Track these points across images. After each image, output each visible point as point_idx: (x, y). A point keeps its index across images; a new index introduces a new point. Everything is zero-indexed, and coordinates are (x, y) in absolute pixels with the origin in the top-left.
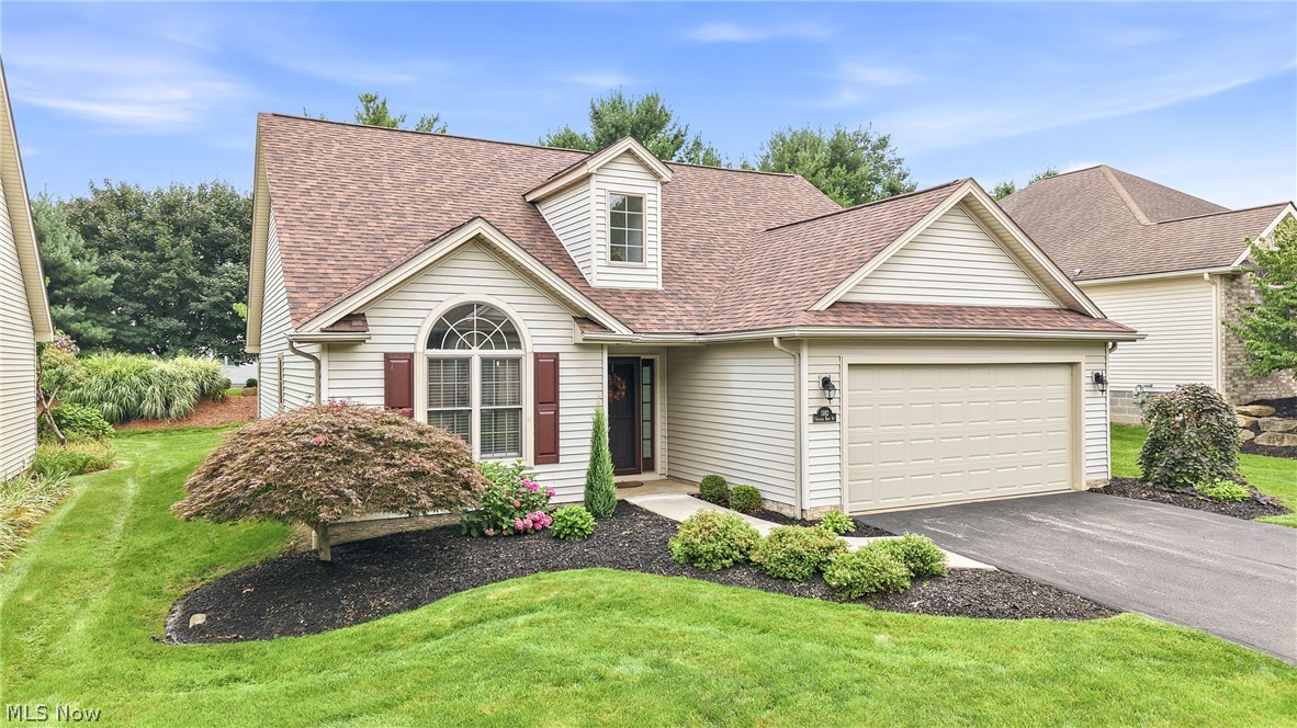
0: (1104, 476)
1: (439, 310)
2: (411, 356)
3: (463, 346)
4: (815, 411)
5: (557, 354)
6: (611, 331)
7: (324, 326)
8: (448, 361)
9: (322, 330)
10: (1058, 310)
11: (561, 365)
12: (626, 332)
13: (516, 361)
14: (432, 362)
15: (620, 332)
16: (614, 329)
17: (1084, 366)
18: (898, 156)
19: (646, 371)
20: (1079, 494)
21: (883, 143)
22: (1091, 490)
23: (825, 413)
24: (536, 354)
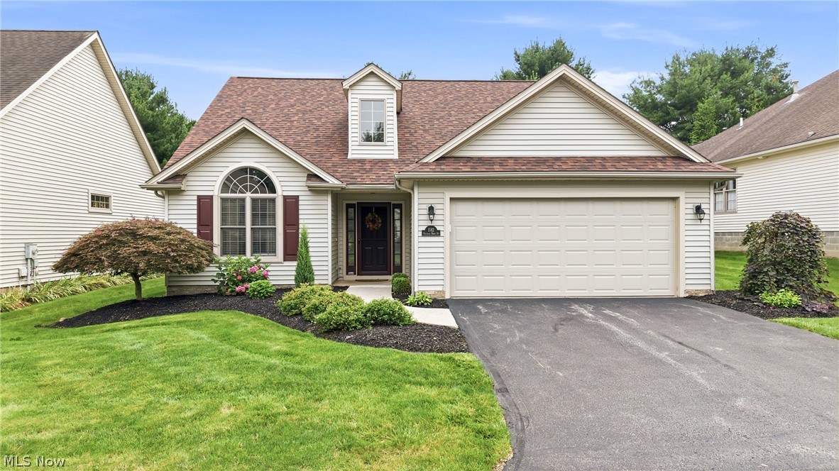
0: (707, 287)
1: (227, 171)
2: (211, 198)
3: (241, 192)
4: (424, 228)
5: (298, 196)
6: (326, 182)
7: (159, 181)
8: (233, 200)
9: (158, 183)
10: (664, 158)
11: (300, 203)
12: (336, 182)
13: (273, 200)
14: (224, 200)
15: (332, 181)
16: (328, 180)
17: (682, 201)
18: (784, 61)
19: (397, 210)
20: (678, 299)
21: (771, 53)
22: (690, 297)
23: (432, 230)
24: (284, 196)
